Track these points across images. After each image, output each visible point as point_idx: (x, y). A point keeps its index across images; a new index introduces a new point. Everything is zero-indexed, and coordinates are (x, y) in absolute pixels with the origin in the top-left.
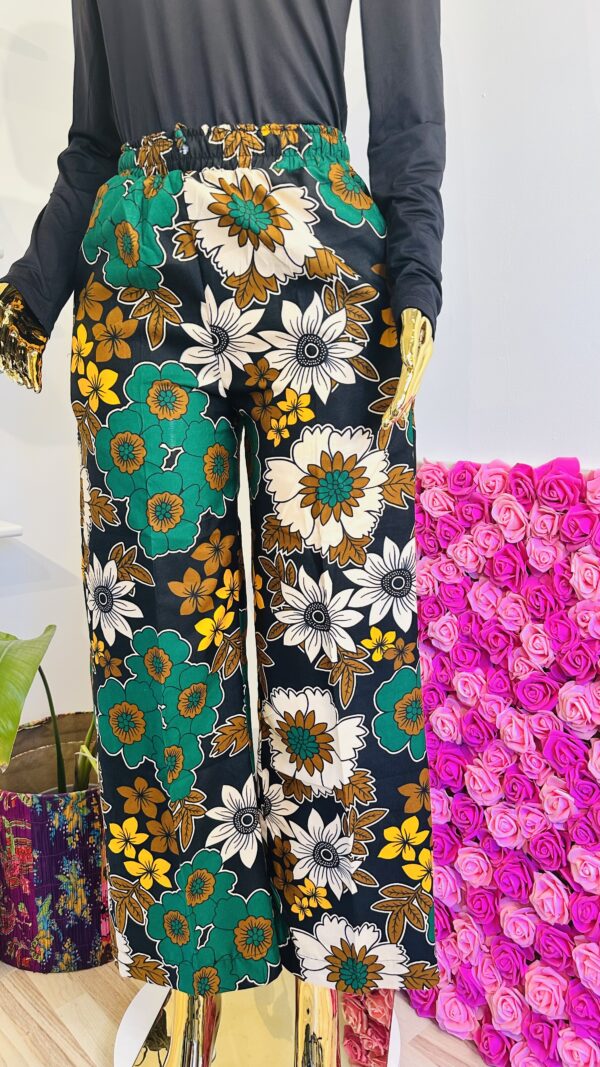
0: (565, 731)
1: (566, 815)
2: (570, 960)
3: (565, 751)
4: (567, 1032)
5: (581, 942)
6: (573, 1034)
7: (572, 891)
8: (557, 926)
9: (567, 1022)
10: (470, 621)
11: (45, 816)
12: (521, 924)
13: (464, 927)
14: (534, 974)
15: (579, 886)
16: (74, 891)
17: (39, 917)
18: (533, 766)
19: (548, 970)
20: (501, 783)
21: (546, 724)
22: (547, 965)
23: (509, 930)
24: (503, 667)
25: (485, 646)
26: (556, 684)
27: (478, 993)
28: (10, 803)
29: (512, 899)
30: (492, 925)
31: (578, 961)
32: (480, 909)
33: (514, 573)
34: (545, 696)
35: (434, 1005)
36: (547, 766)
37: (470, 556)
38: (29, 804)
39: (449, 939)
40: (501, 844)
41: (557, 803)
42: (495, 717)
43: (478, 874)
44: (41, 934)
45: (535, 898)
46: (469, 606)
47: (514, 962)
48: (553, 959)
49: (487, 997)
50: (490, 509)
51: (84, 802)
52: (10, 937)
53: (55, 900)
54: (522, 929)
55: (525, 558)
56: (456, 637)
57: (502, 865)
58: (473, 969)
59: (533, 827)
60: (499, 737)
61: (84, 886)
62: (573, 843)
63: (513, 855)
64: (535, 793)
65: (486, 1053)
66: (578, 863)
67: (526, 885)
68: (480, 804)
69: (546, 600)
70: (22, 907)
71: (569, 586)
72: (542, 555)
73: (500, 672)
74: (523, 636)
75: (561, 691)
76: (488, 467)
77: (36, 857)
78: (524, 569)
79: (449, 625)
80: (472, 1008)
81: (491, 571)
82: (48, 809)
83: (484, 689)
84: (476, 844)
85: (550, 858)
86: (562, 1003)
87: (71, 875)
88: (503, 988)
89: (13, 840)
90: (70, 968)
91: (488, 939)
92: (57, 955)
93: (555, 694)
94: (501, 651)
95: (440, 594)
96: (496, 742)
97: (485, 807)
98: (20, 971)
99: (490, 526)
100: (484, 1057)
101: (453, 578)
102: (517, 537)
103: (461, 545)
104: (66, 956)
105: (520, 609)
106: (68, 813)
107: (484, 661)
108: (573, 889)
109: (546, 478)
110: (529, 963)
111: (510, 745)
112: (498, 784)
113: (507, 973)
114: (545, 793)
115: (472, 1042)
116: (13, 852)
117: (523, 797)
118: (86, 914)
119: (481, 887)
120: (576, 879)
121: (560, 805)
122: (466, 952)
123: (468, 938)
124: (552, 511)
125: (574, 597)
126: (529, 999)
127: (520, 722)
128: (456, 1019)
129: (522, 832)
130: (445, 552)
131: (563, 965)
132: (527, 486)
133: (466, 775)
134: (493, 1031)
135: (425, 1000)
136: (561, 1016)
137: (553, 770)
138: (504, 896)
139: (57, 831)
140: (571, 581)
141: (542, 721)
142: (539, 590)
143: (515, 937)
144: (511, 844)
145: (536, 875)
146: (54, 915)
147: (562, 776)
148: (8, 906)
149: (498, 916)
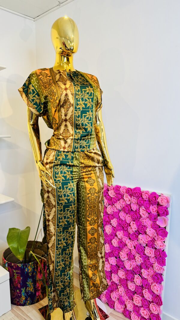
0: (140, 245)
1: (141, 263)
2: (142, 293)
3: (140, 249)
4: (142, 309)
5: (144, 289)
6: (143, 309)
7: (142, 278)
8: (139, 286)
9: (142, 306)
10: (120, 220)
11: (24, 269)
12: (132, 286)
13: (120, 288)
14: (135, 297)
15: (144, 277)
16: (31, 286)
17: (22, 293)
18: (134, 252)
19: (138, 296)
20: (127, 255)
21: (136, 243)
22: (137, 294)
23: (130, 288)
24: (127, 230)
25: (123, 226)
26: (138, 235)
27: (123, 302)
28: (15, 266)
29: (130, 281)
30: (126, 287)
31: (144, 293)
32: (123, 283)
33: (129, 210)
34: (136, 237)
35: (114, 305)
36: (136, 252)
37: (120, 206)
38: (20, 266)
39: (117, 290)
40: (127, 269)
41: (139, 260)
42: (125, 241)
43: (123, 275)
44: (23, 297)
45: (135, 280)
46: (119, 217)
47: (131, 295)
48: (139, 293)
49: (125, 303)
50: (123, 196)
51: (33, 265)
52: (15, 298)
53: (26, 289)
54: (132, 287)
55: (131, 207)
56: (117, 224)
57: (128, 273)
58: (122, 297)
59: (134, 265)
60: (126, 246)
61: (33, 285)
62: (142, 268)
63: (130, 272)
64: (134, 258)
65: (126, 315)
66: (143, 272)
67: (133, 278)
68: (123, 260)
69: (135, 217)
70: (18, 291)
71: (140, 214)
72: (134, 207)
73: (127, 232)
74: (131, 224)
75: (139, 236)
76: (123, 187)
77: (22, 278)
78: (131, 210)
79: (115, 221)
80: (122, 305)
81: (124, 210)
82: (25, 267)
83: (123, 235)
84: (122, 269)
85: (138, 272)
86: (141, 302)
87: (30, 282)
88: (129, 300)
89: (16, 275)
90: (29, 304)
91: (125, 290)
92: (26, 301)
93: (138, 237)
94: (127, 227)
95: (113, 214)
96: (126, 247)
97: (124, 261)
98: (17, 306)
99: (123, 200)
100: (125, 316)
101: (116, 211)
102: (129, 203)
103: (117, 204)
104: (28, 302)
105: (130, 218)
106: (29, 268)
107: (123, 229)
108: (143, 278)
109: (134, 191)
110: (134, 294)
111: (129, 248)
112: (127, 256)
113: (130, 297)
114: (136, 258)
115: (123, 313)
116: (16, 278)
117: (132, 258)
118: (33, 291)
119: (124, 279)
120: (143, 276)
121: (139, 261)
122: (121, 293)
123: (121, 290)
124: (136, 198)
125: (141, 217)
126: (134, 302)
127: (131, 242)
128: (119, 308)
129: (132, 266)
130: (114, 205)
131: (141, 295)
132: (130, 193)
133: (120, 254)
134: (127, 310)
135: (112, 305)
136: (141, 305)
137: (138, 253)
138: (128, 280)
139: (27, 272)
140: (140, 213)
141: (135, 243)
142: (134, 215)
143: (131, 289)
144: (129, 269)
145: (135, 275)
146: (26, 292)
147: (140, 254)
148: (14, 291)
149: (127, 285)
